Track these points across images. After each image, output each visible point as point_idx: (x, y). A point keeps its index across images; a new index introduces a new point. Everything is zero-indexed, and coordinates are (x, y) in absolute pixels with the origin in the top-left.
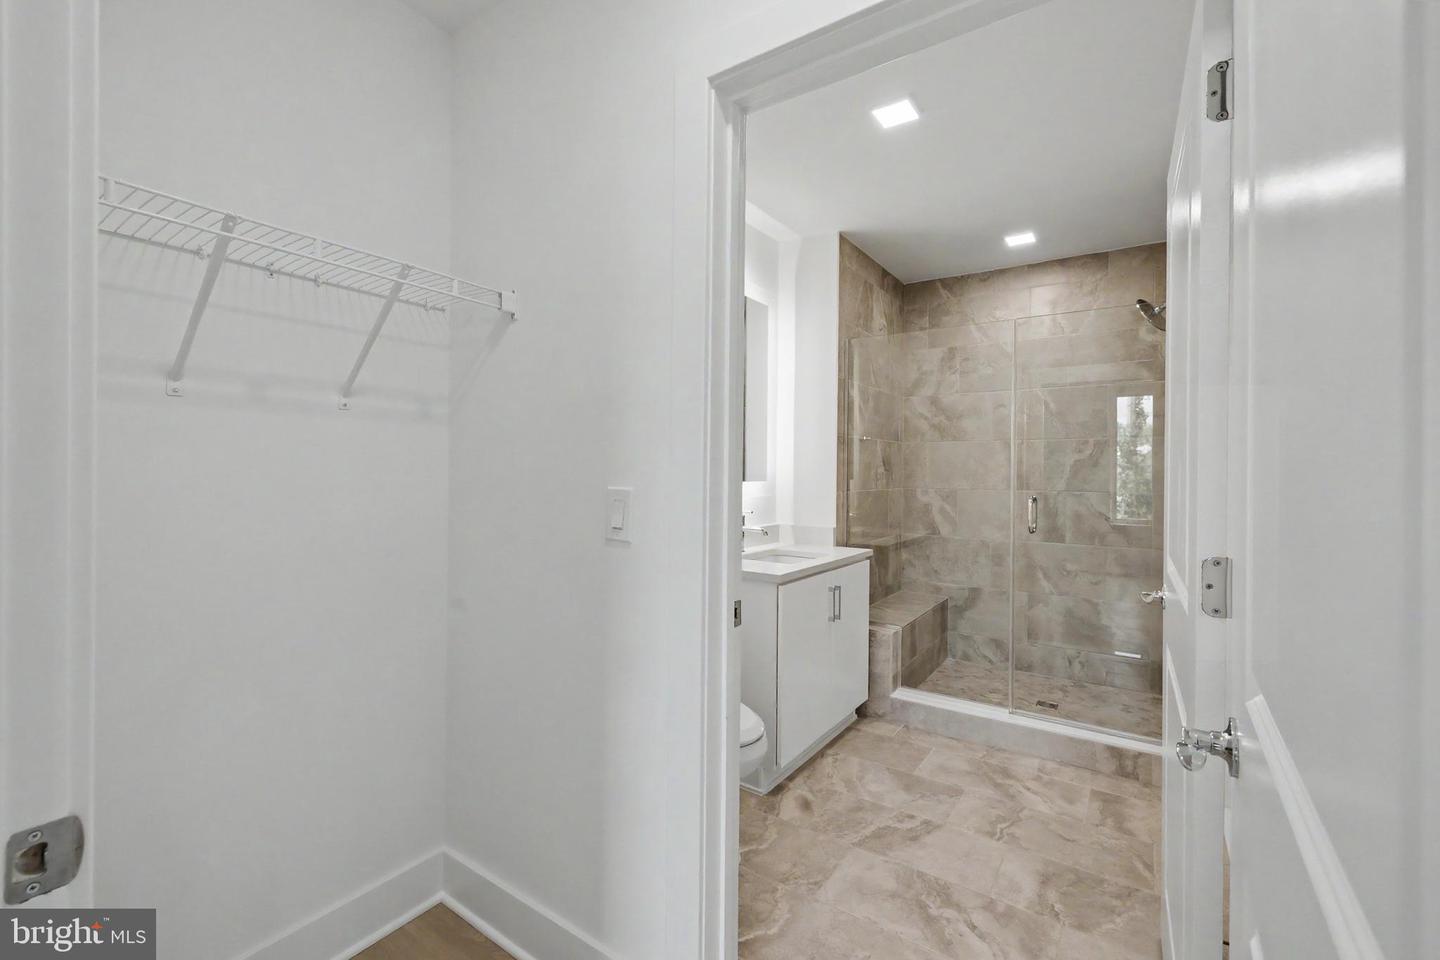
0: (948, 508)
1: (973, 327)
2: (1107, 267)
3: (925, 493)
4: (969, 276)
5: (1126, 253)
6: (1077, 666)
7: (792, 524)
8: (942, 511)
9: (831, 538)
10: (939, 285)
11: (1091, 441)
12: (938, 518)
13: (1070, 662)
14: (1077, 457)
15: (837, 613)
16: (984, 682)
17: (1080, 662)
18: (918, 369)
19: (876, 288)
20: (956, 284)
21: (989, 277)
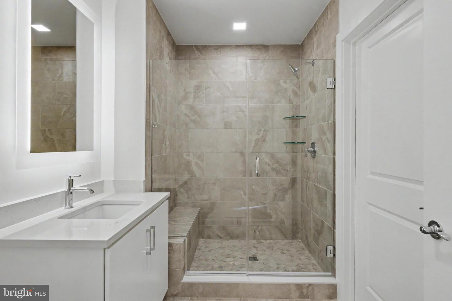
0: (199, 162)
1: (211, 72)
2: (268, 51)
3: (188, 155)
4: (209, 46)
5: (276, 47)
6: (257, 233)
7: (113, 179)
8: (197, 163)
9: (142, 187)
10: (194, 48)
11: (263, 129)
12: (194, 168)
13: (255, 232)
14: (257, 137)
15: (152, 246)
16: (221, 251)
17: (259, 231)
18: (185, 90)
19: (165, 39)
20: (203, 48)
21: (218, 48)
